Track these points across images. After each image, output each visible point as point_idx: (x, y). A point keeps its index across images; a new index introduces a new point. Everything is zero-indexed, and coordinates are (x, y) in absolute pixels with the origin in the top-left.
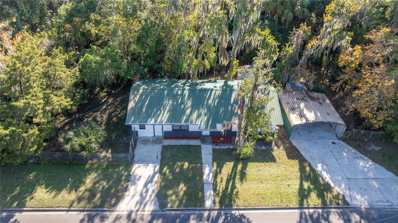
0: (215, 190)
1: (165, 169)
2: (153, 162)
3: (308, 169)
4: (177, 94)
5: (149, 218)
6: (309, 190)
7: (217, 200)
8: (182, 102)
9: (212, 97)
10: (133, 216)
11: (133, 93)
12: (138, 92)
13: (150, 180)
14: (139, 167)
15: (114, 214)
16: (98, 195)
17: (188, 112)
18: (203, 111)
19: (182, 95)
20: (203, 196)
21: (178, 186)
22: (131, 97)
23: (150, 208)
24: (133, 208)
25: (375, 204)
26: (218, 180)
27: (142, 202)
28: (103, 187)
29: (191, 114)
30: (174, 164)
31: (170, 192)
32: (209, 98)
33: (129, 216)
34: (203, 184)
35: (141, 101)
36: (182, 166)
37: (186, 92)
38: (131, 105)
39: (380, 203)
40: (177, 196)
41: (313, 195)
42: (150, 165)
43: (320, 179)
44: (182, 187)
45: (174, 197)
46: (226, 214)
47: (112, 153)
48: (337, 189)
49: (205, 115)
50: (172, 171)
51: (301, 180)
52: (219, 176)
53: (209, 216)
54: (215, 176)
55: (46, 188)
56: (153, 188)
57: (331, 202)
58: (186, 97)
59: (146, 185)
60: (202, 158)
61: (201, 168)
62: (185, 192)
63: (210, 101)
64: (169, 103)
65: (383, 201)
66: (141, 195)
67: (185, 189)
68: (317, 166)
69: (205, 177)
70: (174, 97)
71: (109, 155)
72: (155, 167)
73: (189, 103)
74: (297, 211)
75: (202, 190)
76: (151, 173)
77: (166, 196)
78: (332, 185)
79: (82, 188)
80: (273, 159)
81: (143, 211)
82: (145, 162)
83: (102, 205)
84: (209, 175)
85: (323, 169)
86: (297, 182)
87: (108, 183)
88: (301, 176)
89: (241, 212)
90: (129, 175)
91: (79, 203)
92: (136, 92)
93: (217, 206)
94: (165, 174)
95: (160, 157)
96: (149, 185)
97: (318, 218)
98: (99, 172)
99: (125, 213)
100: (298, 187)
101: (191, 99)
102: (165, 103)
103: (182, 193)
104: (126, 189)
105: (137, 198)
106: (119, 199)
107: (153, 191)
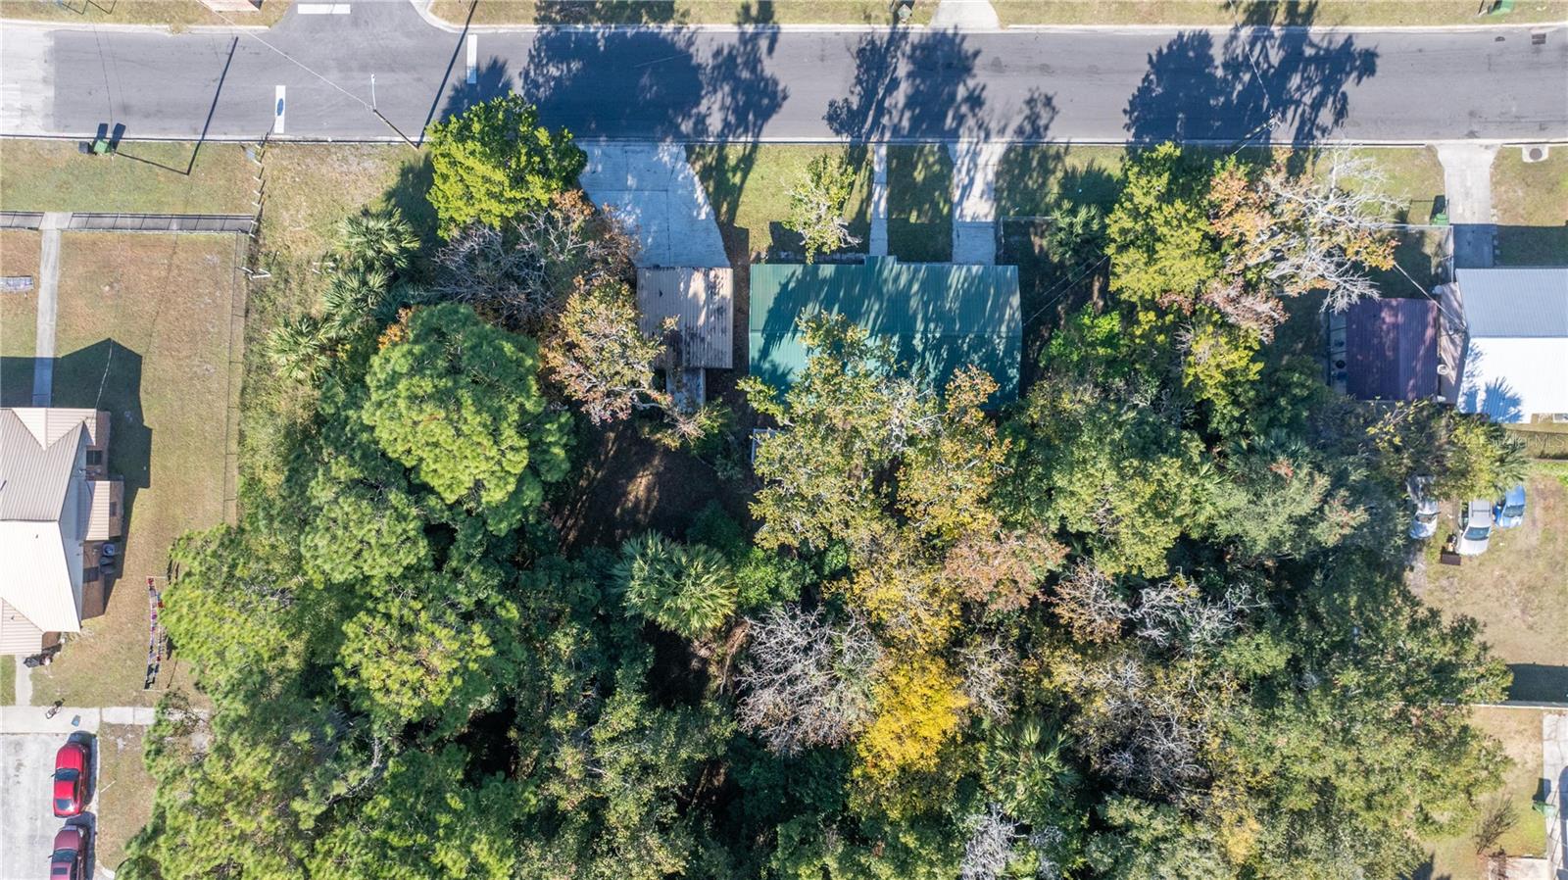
0: (872, 171)
1: (945, 211)
2: (964, 224)
3: (724, 208)
4: (936, 321)
5: (961, 131)
6: (735, 170)
7: (869, 156)
8: (926, 305)
9: (873, 315)
10: (982, 135)
11: (1017, 325)
12: (1008, 327)
13: (966, 189)
14: (986, 216)
15: (1007, 138)
16: (1035, 163)
17: (916, 287)
18: (889, 287)
19: (926, 320)
20: (889, 163)
21: (925, 178)
22: (1018, 315)
23: (962, 145)
24: (985, 147)
25: (646, 148)
26: (865, 190)
27: (975, 155)
28: (1031, 177)
29: (910, 283)
30: (931, 221)
31: (937, 168)
32: (878, 314)
33: (987, 136)
34: (888, 183)
35: (1000, 307)
36: (918, 217)
37: (920, 326)
38: (1016, 300)
39: (638, 149)
40: (926, 161)
41: (732, 160)
42: (968, 220)
43: (711, 189)
44: (919, 175)
45: (931, 159)
46: (860, 136)
47: (1032, 245)
48: (692, 171)
49: (886, 281)
50: (935, 205)
51: (741, 188)
52: (865, 195)
53: (882, 134)
54: (870, 194)
55: (1109, 176)
56: (959, 177)
57: (711, 149)
58: (920, 317)
59: (972, 181)
60: (888, 231)
61: (889, 211)
62: (915, 168)
63: (876, 307)
64: (950, 304)
65: (633, 152)
66: (976, 165)
67: (916, 174)
68: (707, 215)
69: (885, 194)
70: (941, 317)
71: (1036, 241)
72: (961, 216)
73: (914, 303)
74: (762, 139)
75: (889, 171)
76: (965, 204)
77: (940, 161)
78: (696, 178)
79: (1060, 175)
80: (776, 228)
81: (971, 143)
82: (976, 226)
83: (1026, 149)
84: (880, 198)
85: (700, 208)
86: (749, 183)
87: (1026, 185)
88: (739, 195)
89: (838, 139)
90: (998, 200)
91: (1058, 153)
92: (1013, 325)
93: (870, 146)
94: (945, 202)
95: (954, 236)
96: (966, 181)
97: (738, 127)
98: (1043, 206)
99: (993, 139)
100: (751, 175)
101: (911, 312)
102: (957, 304)
103: (920, 166)
104: (998, 175)
105: (981, 161)
106: (1005, 159)
107: (959, 171)
